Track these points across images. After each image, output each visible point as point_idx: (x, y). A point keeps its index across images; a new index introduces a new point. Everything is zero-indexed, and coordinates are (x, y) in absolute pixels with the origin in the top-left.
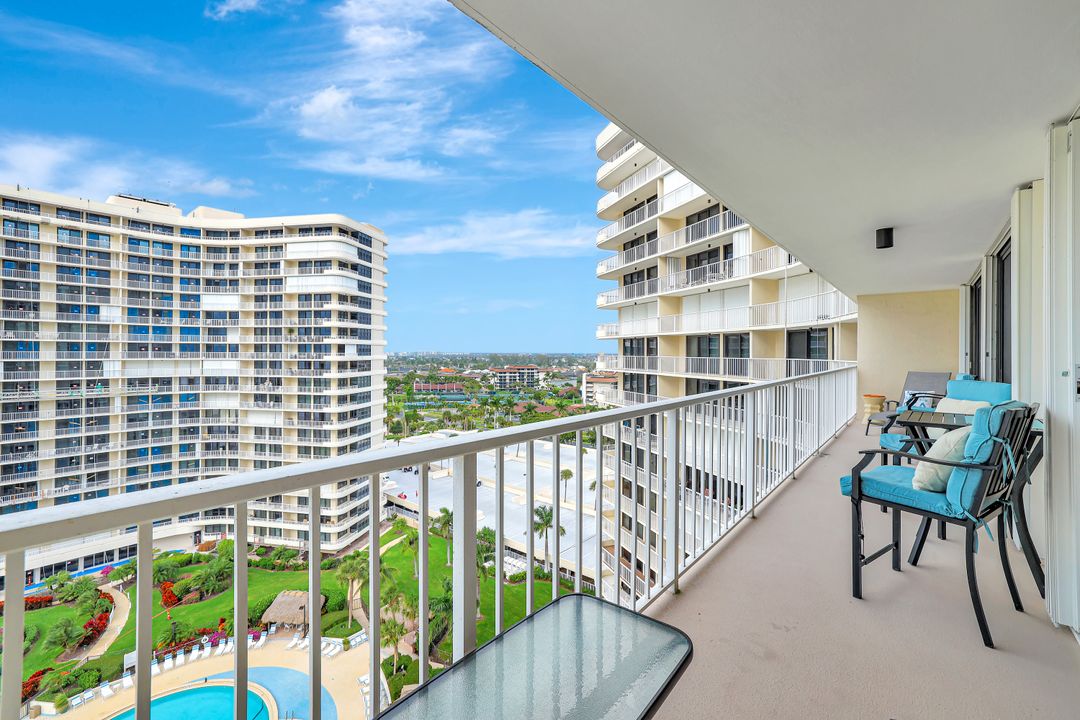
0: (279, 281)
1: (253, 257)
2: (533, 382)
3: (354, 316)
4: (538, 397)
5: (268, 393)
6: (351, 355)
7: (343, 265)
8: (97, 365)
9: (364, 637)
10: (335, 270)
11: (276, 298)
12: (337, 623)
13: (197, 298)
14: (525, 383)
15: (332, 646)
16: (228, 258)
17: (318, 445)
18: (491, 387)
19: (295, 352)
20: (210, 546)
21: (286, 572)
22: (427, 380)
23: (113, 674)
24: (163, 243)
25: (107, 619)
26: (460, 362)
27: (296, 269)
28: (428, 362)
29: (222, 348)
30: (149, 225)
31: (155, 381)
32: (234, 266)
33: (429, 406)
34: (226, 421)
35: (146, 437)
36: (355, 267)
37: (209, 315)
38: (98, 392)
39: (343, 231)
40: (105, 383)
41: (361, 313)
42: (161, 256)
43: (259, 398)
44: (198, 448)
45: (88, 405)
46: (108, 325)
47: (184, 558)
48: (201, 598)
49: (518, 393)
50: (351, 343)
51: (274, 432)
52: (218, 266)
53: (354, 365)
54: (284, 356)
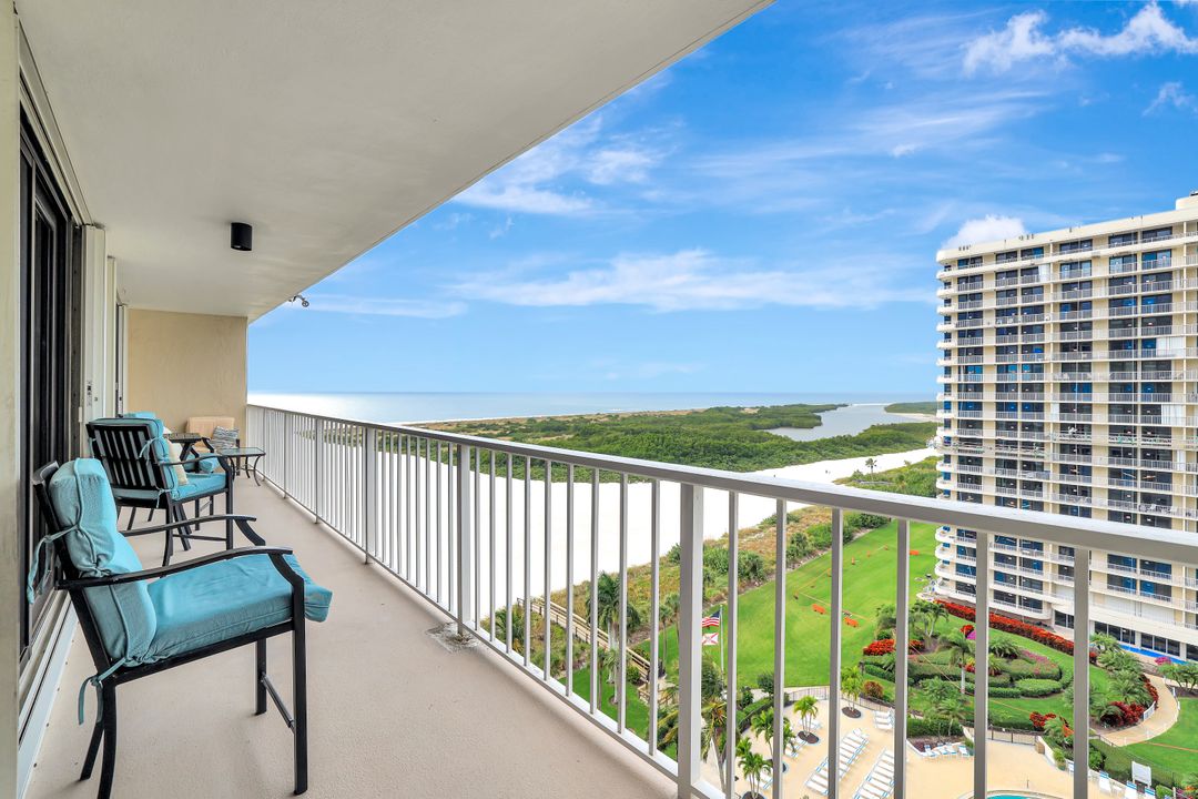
8: (1156, 410)
23: (1117, 772)
25: (1142, 716)
38: (1157, 442)
45: (1144, 457)
46: (1170, 361)
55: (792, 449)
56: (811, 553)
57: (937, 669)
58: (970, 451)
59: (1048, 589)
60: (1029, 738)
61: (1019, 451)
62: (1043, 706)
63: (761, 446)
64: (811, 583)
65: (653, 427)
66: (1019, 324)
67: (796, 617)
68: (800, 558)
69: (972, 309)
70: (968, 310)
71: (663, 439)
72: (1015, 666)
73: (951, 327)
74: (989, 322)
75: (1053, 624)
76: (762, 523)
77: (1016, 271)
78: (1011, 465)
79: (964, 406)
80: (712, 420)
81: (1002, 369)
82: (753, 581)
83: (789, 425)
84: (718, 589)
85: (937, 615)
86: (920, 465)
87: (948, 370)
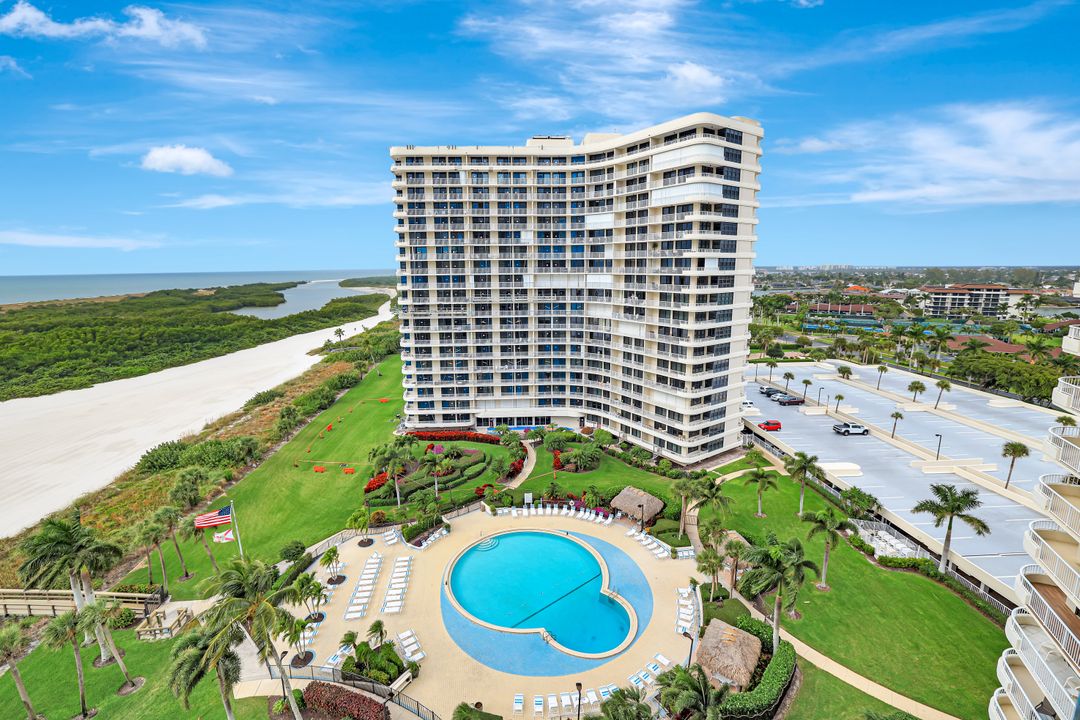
0: (645, 196)
1: (624, 175)
2: (995, 307)
3: (717, 226)
4: (998, 331)
5: (635, 306)
6: (712, 269)
7: (707, 170)
8: (521, 278)
9: (692, 553)
10: (698, 176)
11: (643, 213)
12: (670, 530)
13: (582, 219)
14: (980, 310)
15: (661, 549)
16: (605, 179)
17: (675, 360)
18: (918, 312)
19: (659, 267)
20: (589, 431)
21: (639, 470)
22: (827, 298)
23: (519, 504)
24: (559, 173)
25: (523, 465)
26: (877, 278)
27: (661, 182)
28: (832, 277)
29: (600, 263)
30: (549, 158)
31: (556, 291)
32: (610, 186)
33: (821, 330)
34: (602, 329)
35: (549, 336)
36: (720, 171)
37: (592, 233)
38: (521, 300)
39: (708, 131)
40: (524, 292)
41: (725, 223)
42: (558, 185)
43: (628, 310)
44: (583, 349)
45: (516, 308)
46: (526, 247)
47: (571, 435)
48: (576, 470)
49: (964, 322)
50: (712, 256)
51: (639, 342)
52: (598, 188)
53: (715, 280)
54: (648, 271)
55: (262, 328)
56: (302, 422)
57: (419, 483)
58: (422, 315)
59: (472, 405)
60: (477, 505)
61: (452, 312)
62: (480, 482)
63: (228, 327)
64: (307, 449)
65: (71, 319)
66: (449, 215)
67: (301, 484)
68: (294, 429)
69: (417, 201)
70: (416, 201)
71: (94, 333)
72: (462, 462)
73: (404, 214)
74: (430, 212)
75: (476, 427)
76: (246, 405)
77: (445, 173)
78: (448, 322)
79: (416, 280)
80: (161, 305)
81: (439, 250)
82: (250, 464)
83: (252, 305)
84: (212, 483)
85: (411, 444)
86: (376, 329)
87: (402, 251)
